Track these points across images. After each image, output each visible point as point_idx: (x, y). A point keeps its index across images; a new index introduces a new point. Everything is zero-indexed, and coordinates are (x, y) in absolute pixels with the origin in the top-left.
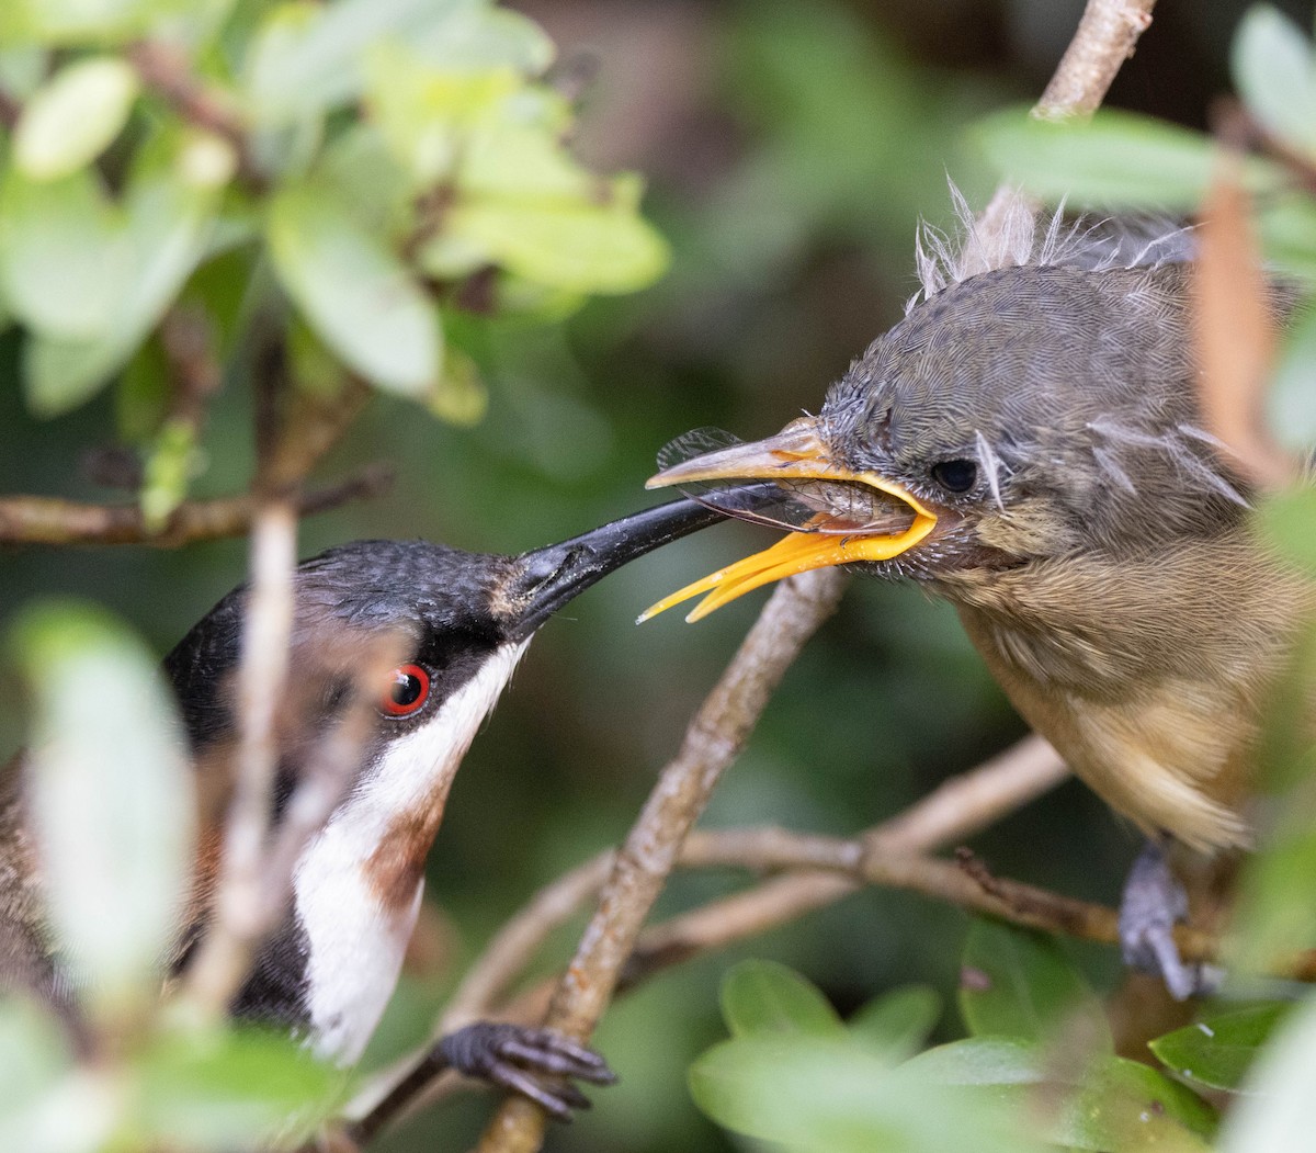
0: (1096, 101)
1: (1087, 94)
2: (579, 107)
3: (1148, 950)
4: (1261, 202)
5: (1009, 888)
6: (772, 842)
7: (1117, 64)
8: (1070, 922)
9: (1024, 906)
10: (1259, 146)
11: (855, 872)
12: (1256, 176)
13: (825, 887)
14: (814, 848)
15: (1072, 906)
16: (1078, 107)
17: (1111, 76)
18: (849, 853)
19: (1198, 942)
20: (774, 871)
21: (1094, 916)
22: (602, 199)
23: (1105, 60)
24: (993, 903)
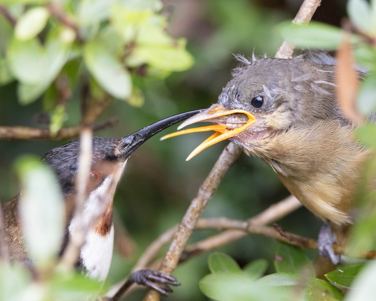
0: (310, 18)
1: (308, 16)
2: (169, 20)
3: (326, 251)
4: (355, 47)
5: (288, 234)
6: (224, 222)
7: (316, 8)
8: (305, 243)
9: (292, 239)
10: (354, 31)
11: (246, 230)
12: (353, 39)
13: (238, 234)
14: (235, 223)
15: (305, 239)
16: (305, 20)
17: (314, 11)
18: (244, 225)
19: (339, 249)
20: (224, 230)
21: (311, 242)
22: (175, 45)
23: (312, 7)
24: (283, 238)
